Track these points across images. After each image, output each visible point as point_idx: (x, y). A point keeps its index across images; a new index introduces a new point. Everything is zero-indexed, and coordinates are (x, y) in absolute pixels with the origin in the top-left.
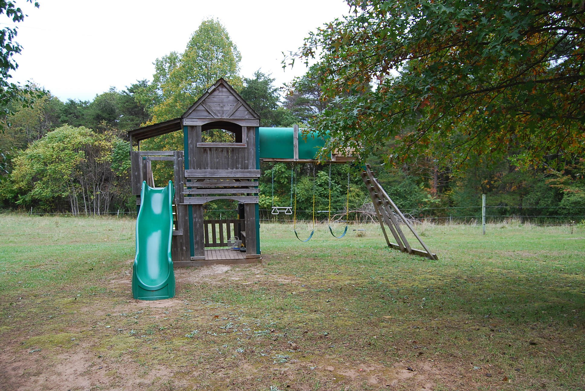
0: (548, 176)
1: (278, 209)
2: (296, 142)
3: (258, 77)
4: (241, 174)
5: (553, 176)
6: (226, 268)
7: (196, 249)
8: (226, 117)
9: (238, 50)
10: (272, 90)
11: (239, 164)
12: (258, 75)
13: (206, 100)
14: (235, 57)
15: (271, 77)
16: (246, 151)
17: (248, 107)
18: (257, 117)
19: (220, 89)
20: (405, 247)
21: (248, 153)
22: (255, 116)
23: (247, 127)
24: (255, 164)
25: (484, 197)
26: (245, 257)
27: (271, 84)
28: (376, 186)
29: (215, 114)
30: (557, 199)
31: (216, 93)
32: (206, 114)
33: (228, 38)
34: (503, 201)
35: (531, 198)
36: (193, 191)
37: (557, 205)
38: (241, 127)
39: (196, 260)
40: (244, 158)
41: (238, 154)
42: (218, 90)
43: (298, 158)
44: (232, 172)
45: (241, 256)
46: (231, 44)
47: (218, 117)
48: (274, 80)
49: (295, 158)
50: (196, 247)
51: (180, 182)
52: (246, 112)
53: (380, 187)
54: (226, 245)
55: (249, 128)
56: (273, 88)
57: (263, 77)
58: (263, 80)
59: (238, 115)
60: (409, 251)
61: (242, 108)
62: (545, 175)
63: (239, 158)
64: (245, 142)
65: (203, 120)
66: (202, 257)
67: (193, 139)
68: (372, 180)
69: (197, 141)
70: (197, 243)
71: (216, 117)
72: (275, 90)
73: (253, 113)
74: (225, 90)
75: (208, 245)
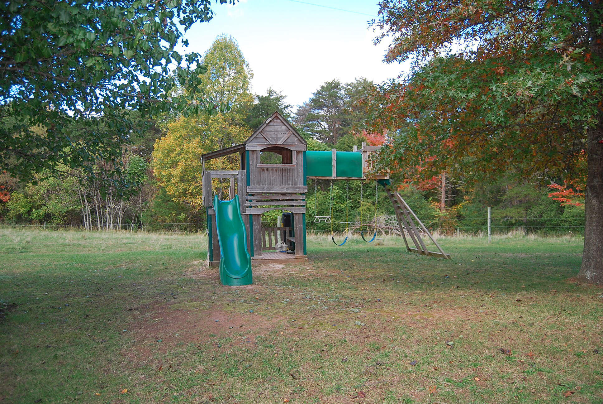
0: (552, 190)
1: (320, 218)
2: (334, 163)
3: (269, 94)
4: (291, 189)
5: (556, 190)
6: (281, 266)
7: (255, 251)
8: (280, 143)
9: (250, 67)
10: (284, 107)
11: (290, 181)
12: (270, 92)
13: (265, 129)
14: (248, 75)
15: (283, 94)
16: (296, 171)
17: (297, 135)
18: (304, 143)
19: (275, 120)
20: (423, 250)
21: (297, 172)
22: (303, 142)
23: (297, 151)
24: (302, 181)
25: (489, 210)
26: (294, 257)
27: (283, 100)
28: (399, 198)
29: (271, 140)
30: (560, 212)
31: (271, 124)
32: (264, 140)
33: (240, 56)
34: (508, 214)
35: (536, 211)
36: (253, 203)
37: (559, 218)
38: (292, 151)
39: (255, 260)
40: (294, 176)
41: (289, 173)
42: (274, 121)
43: (336, 176)
44: (284, 187)
45: (291, 257)
46: (243, 61)
47: (273, 143)
48: (285, 96)
49: (333, 176)
50: (255, 249)
51: (243, 196)
52: (296, 139)
53: (402, 200)
54: (274, 249)
55: (298, 152)
56: (285, 104)
57: (275, 94)
58: (274, 97)
59: (290, 142)
60: (426, 253)
61: (293, 135)
62: (548, 189)
63: (290, 176)
64: (295, 163)
65: (262, 146)
66: (260, 257)
67: (253, 161)
68: (395, 194)
69: (257, 163)
70: (256, 246)
71: (272, 143)
72: (287, 107)
73: (301, 140)
74: (279, 121)
75: (265, 248)
